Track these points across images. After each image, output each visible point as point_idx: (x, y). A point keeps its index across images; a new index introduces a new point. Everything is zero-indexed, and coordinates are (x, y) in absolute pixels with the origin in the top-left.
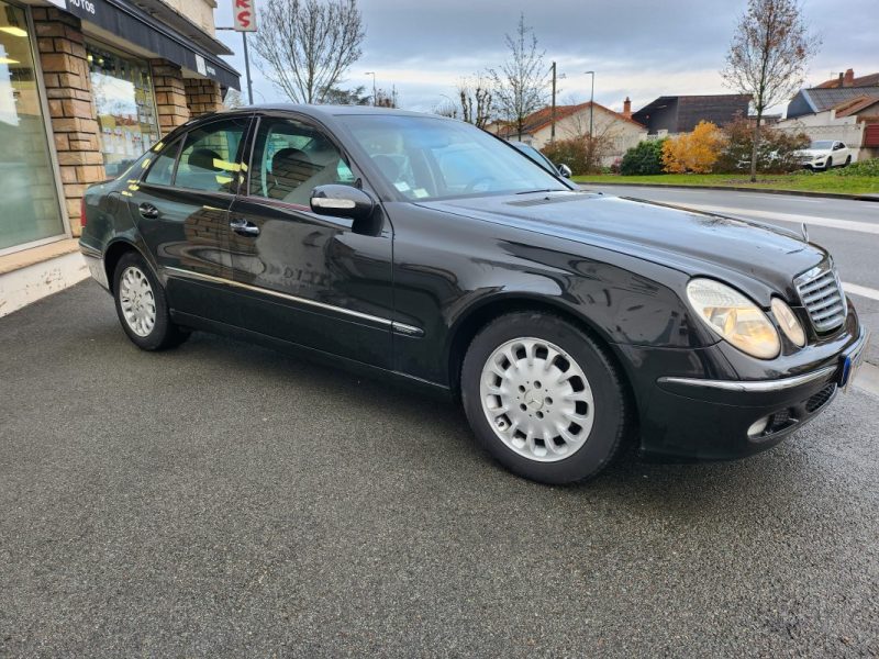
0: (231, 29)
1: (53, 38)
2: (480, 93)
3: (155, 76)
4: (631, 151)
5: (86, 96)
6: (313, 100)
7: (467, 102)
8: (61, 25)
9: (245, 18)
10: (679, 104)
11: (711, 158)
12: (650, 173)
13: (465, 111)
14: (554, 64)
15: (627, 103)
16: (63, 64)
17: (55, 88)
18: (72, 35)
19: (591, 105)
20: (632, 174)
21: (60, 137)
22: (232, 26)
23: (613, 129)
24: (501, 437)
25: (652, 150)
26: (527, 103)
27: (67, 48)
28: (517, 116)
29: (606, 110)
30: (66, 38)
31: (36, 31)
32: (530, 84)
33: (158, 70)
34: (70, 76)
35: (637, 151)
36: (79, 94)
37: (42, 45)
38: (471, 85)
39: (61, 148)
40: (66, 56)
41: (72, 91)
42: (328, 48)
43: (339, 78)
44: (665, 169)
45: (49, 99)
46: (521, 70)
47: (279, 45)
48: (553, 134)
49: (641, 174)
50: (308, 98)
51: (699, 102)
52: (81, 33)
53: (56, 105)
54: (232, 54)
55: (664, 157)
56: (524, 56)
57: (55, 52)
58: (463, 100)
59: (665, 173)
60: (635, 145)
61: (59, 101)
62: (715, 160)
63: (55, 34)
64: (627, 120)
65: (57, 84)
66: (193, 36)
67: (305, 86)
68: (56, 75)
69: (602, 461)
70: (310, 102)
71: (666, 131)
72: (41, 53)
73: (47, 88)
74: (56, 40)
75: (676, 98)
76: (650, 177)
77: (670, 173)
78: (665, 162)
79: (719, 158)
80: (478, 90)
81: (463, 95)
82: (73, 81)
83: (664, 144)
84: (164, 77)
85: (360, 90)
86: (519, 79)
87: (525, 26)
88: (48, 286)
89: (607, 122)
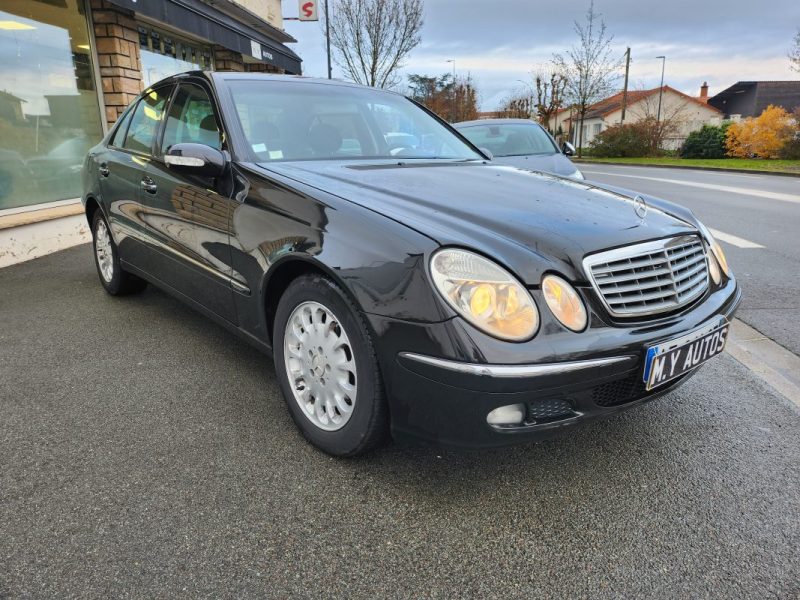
0: (296, 19)
1: (107, 24)
2: (555, 78)
3: (217, 60)
4: (693, 134)
5: (135, 75)
6: (376, 83)
7: (542, 87)
8: (113, 14)
9: (309, 8)
10: (758, 90)
11: (779, 143)
12: (713, 157)
13: (540, 95)
14: (629, 50)
15: (705, 88)
16: (114, 47)
17: (107, 67)
18: (124, 21)
19: (664, 89)
20: (694, 158)
21: (110, 110)
22: (297, 17)
23: (683, 113)
24: (298, 401)
25: (716, 134)
26: (592, 87)
27: (118, 32)
28: (581, 100)
29: (681, 94)
30: (117, 24)
31: (93, 19)
32: (595, 69)
33: (220, 55)
34: (120, 57)
35: (701, 134)
36: (128, 73)
37: (97, 30)
38: (547, 71)
39: (111, 119)
40: (117, 40)
41: (121, 70)
42: (391, 37)
43: (399, 64)
44: (728, 153)
45: (102, 77)
46: (587, 54)
47: (349, 34)
48: (623, 117)
49: (703, 158)
50: (370, 81)
51: (780, 87)
52: (134, 20)
53: (107, 82)
54: (295, 41)
55: (728, 142)
56: (591, 42)
57: (108, 36)
58: (539, 85)
59: (727, 157)
60: (698, 128)
61: (110, 79)
62: (782, 145)
63: (109, 20)
64: (703, 105)
65: (108, 64)
66: (256, 25)
67: (368, 71)
68: (108, 57)
69: (363, 435)
70: (373, 84)
71: (739, 116)
72: (96, 37)
73: (101, 67)
74: (109, 26)
75: (756, 83)
76: (711, 161)
77: (733, 157)
78: (728, 146)
79: (786, 143)
80: (554, 76)
81: (538, 81)
82: (123, 61)
83: (728, 128)
84: (224, 60)
85: (445, 77)
86: (585, 63)
87: (594, 12)
88: (82, 236)
89: (677, 106)
